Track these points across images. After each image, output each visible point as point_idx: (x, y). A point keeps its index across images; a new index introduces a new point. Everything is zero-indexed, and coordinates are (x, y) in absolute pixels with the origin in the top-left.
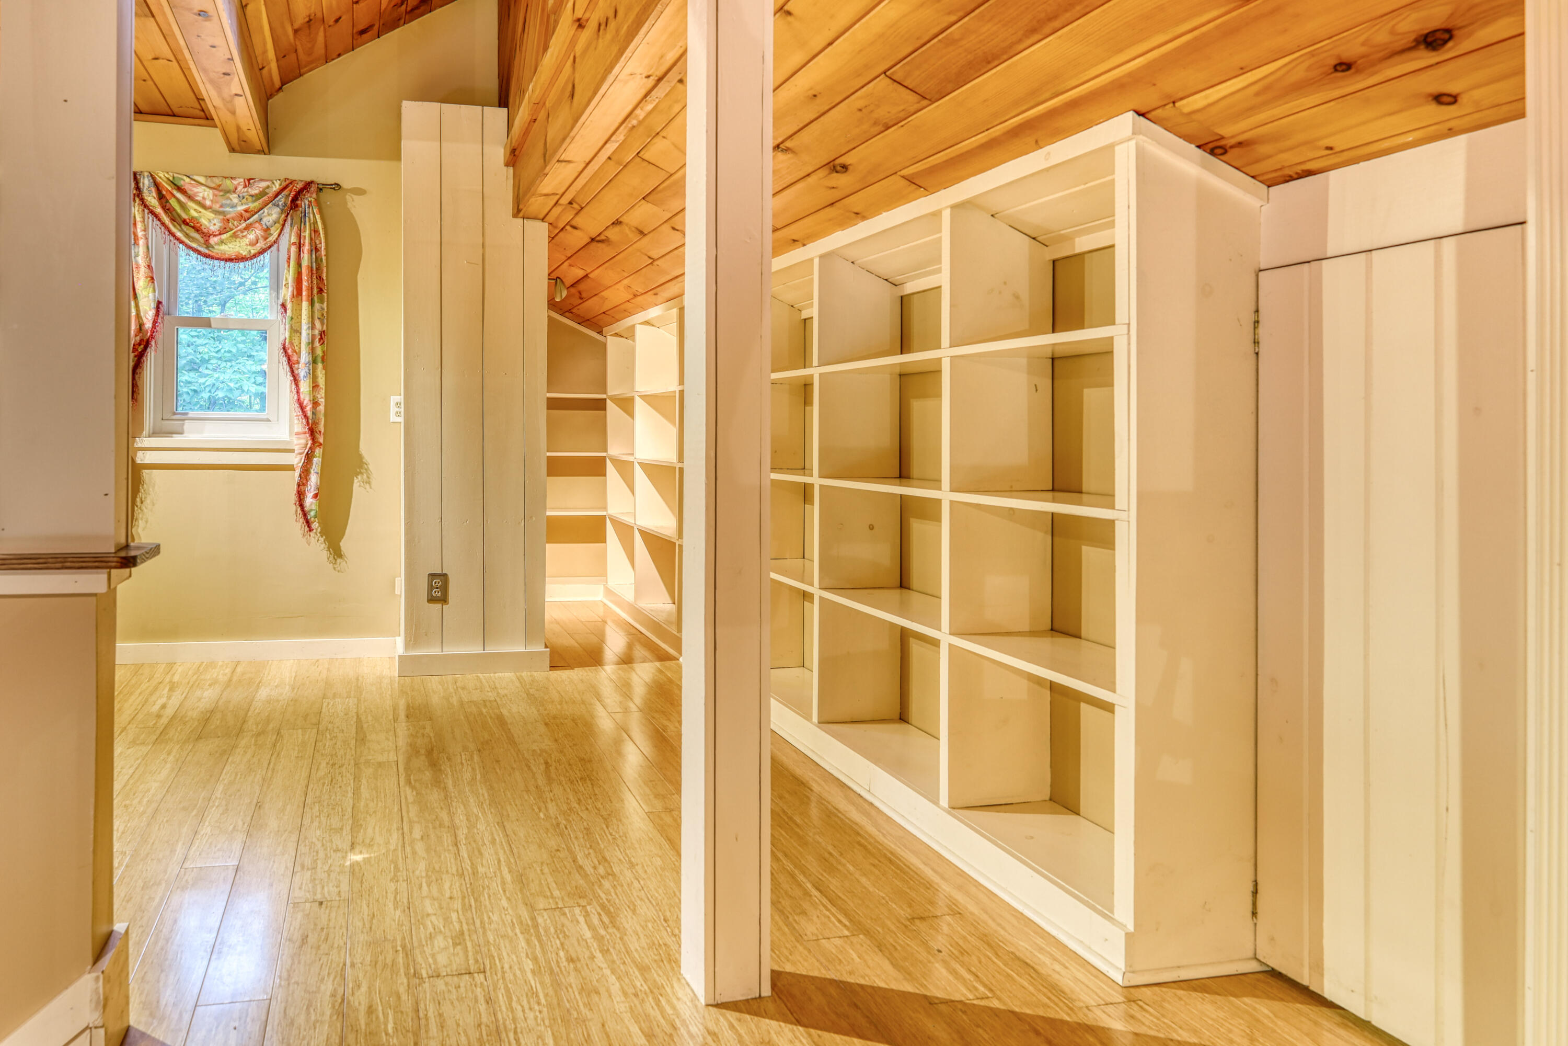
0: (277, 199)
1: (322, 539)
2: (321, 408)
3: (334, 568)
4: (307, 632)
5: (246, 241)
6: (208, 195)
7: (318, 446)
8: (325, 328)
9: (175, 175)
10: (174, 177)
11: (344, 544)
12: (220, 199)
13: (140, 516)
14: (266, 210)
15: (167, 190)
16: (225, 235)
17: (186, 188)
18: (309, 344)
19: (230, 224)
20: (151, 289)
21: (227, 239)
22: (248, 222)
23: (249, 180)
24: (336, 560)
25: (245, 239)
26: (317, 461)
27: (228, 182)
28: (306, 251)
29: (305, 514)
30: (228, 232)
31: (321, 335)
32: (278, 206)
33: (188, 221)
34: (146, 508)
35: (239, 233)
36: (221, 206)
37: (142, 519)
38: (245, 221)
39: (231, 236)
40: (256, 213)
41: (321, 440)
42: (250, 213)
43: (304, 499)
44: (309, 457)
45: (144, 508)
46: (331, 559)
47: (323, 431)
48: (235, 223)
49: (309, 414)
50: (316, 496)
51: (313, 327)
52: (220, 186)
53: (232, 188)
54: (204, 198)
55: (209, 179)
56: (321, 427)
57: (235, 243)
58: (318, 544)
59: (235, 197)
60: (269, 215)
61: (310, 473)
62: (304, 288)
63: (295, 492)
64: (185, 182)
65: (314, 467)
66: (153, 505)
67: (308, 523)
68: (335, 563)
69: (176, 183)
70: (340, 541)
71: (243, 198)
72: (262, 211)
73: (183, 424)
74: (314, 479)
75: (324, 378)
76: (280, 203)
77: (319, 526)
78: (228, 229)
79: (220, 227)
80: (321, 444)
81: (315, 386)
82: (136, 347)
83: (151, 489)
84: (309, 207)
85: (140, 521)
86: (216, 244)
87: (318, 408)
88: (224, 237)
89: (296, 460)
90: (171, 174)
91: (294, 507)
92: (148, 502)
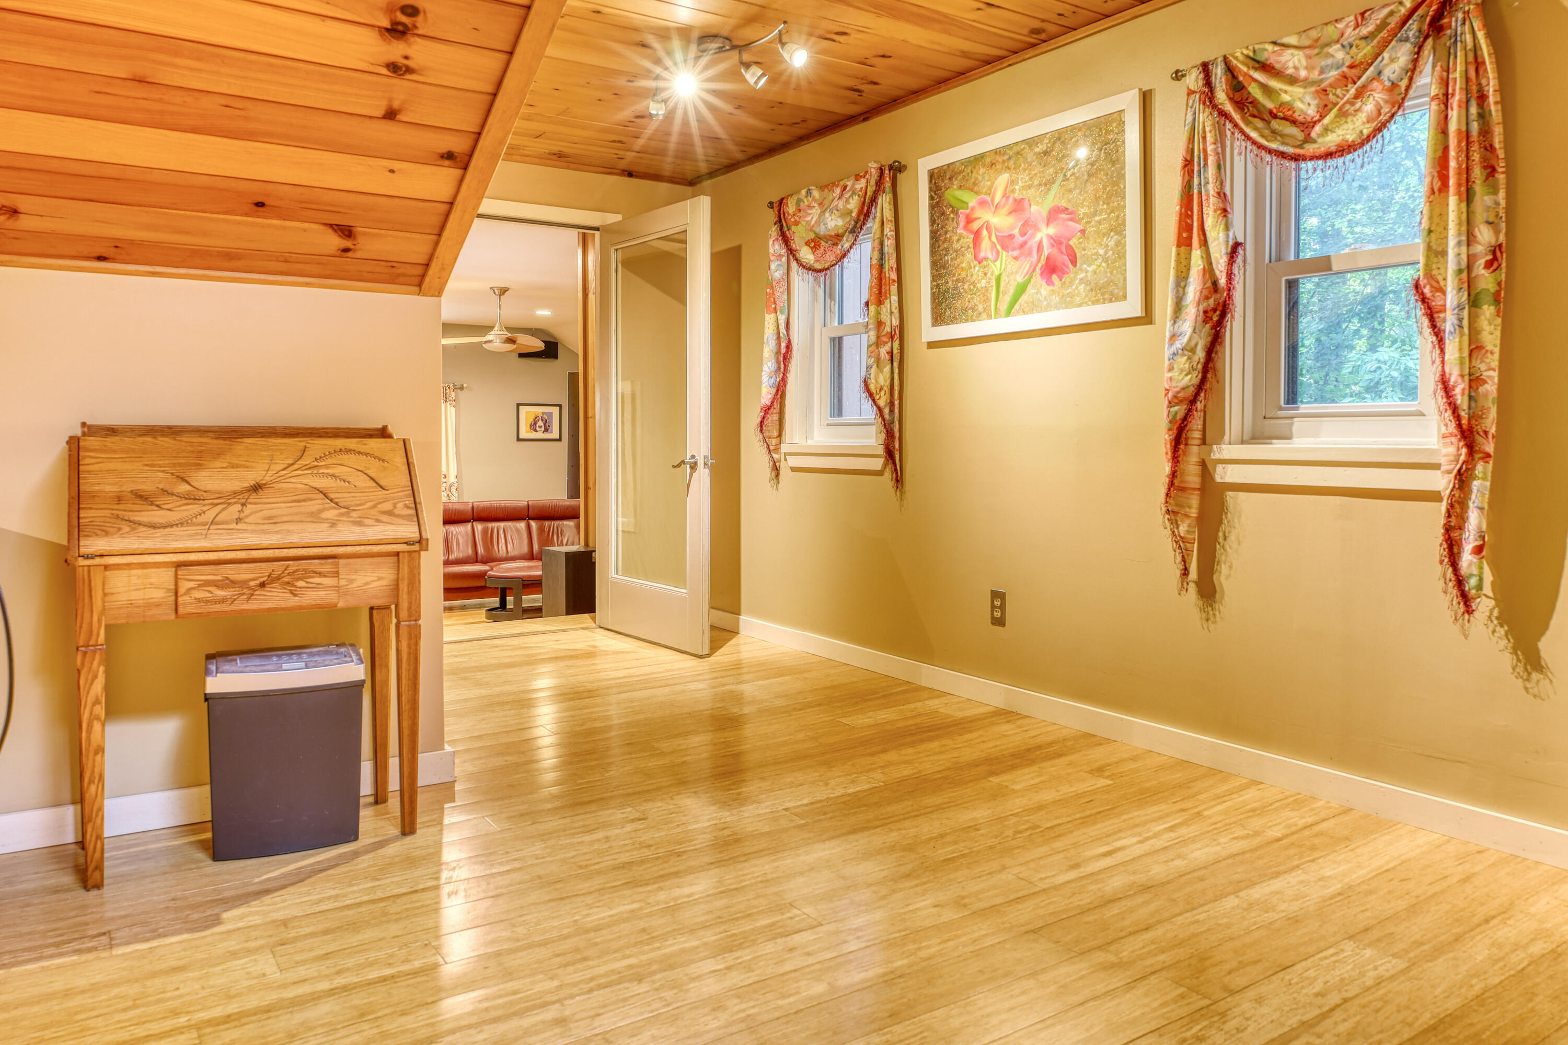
0: (1405, 28)
1: (1501, 631)
2: (1490, 388)
3: (1526, 689)
4: (1471, 793)
5: (1362, 116)
6: (1299, 60)
7: (1482, 458)
8: (1502, 238)
9: (1257, 47)
10: (1254, 51)
11: (1546, 646)
12: (1316, 60)
13: (1223, 558)
14: (1386, 55)
15: (1246, 75)
16: (1328, 117)
17: (1271, 61)
18: (1460, 271)
19: (1331, 96)
20: (1222, 227)
21: (1332, 122)
22: (1359, 83)
23: (1363, 14)
24: (1529, 674)
25: (1360, 114)
26: (1479, 487)
27: (1330, 28)
28: (1455, 106)
29: (1460, 582)
30: (1331, 110)
31: (1494, 253)
32: (1407, 39)
33: (1275, 111)
34: (1230, 547)
35: (1348, 106)
36: (1322, 72)
37: (1225, 564)
38: (1355, 83)
39: (1336, 116)
40: (1370, 65)
41: (1490, 448)
42: (1358, 67)
43: (1459, 553)
44: (1463, 479)
45: (1227, 547)
46: (1520, 669)
47: (1493, 430)
48: (1339, 91)
49: (1461, 400)
50: (1478, 550)
51: (1470, 239)
52: (1317, 40)
53: (1335, 36)
54: (1296, 68)
55: (1304, 35)
56: (1490, 422)
57: (1345, 126)
58: (1494, 639)
59: (1337, 51)
60: (1392, 60)
61: (1468, 507)
62: (1452, 173)
63: (1441, 538)
64: (1269, 52)
65: (1473, 497)
66: (1239, 544)
67: (1465, 598)
68: (1528, 680)
69: (1258, 58)
70: (1539, 640)
71: (1351, 46)
72: (1380, 59)
73: (1292, 424)
74: (1474, 520)
75: (1498, 333)
76: (1411, 34)
77: (1497, 605)
78: (1330, 106)
79: (1318, 106)
80: (1488, 456)
81: (1475, 349)
82: (1209, 315)
83: (1236, 520)
84: (1464, 23)
85: (1223, 566)
86: (1319, 135)
87: (1481, 389)
88: (1326, 121)
89: (1442, 482)
90: (1251, 48)
91: (1439, 569)
92: (1232, 538)
